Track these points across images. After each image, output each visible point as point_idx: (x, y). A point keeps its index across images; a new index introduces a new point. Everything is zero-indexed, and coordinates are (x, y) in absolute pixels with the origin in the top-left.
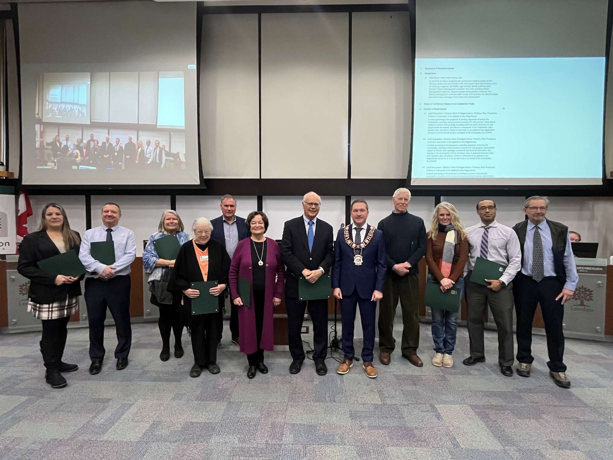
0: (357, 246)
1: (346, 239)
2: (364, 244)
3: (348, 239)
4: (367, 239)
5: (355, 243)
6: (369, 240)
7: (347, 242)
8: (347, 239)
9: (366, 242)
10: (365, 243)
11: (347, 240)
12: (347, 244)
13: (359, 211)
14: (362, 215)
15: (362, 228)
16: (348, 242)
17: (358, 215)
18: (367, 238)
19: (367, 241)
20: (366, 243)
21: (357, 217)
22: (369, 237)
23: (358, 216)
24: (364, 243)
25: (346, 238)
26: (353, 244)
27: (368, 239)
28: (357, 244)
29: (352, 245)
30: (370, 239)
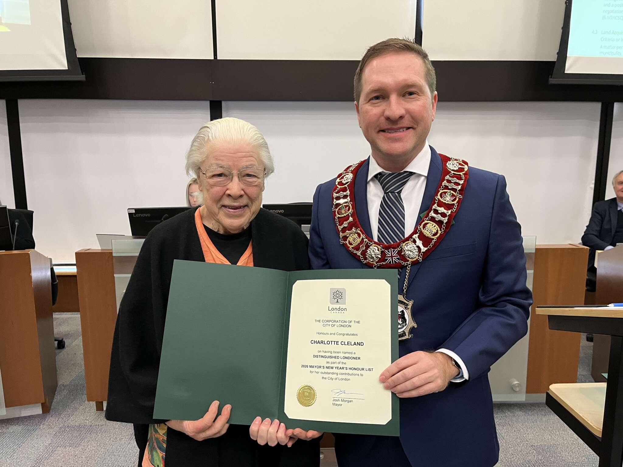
0: (388, 253)
1: (340, 228)
2: (419, 243)
3: (350, 228)
4: (433, 219)
5: (379, 243)
6: (440, 223)
7: (345, 238)
8: (345, 224)
9: (426, 233)
10: (422, 237)
11: (344, 230)
12: (344, 245)
13: (393, 98)
14: (408, 111)
15: (411, 174)
16: (350, 239)
17: (387, 113)
18: (432, 214)
19: (431, 229)
20: (426, 240)
21: (384, 124)
22: (442, 210)
23: (388, 119)
24: (416, 236)
25: (342, 220)
26: (368, 247)
27: (438, 217)
28: (387, 248)
29: (364, 253)
30: (445, 220)
